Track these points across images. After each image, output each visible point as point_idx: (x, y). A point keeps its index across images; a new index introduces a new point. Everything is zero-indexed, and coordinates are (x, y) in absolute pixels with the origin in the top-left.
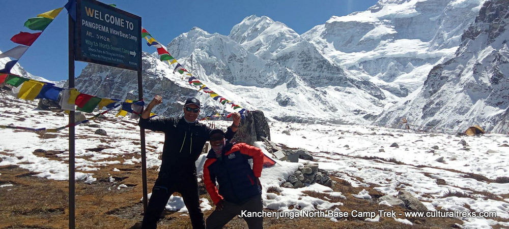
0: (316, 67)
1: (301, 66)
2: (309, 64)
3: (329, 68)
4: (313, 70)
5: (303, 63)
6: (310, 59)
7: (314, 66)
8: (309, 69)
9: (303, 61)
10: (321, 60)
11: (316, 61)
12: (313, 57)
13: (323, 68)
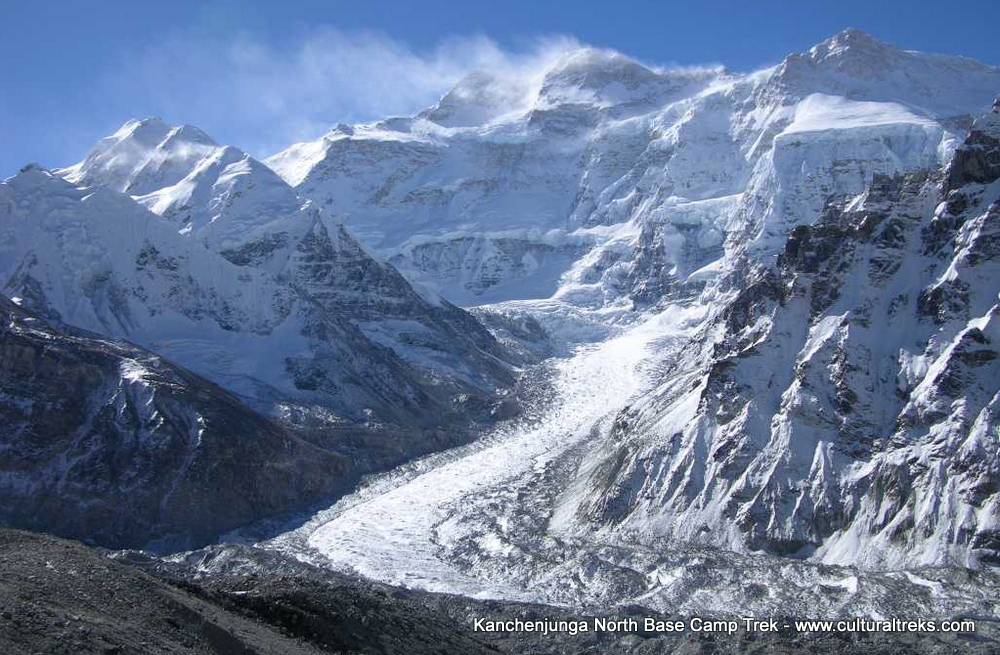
0: (345, 277)
1: (309, 273)
2: (329, 267)
3: (378, 280)
4: (340, 285)
5: (313, 263)
6: (329, 254)
7: (339, 272)
8: (327, 280)
9: (310, 259)
10: (358, 259)
11: (346, 260)
12: (338, 251)
13: (365, 280)
